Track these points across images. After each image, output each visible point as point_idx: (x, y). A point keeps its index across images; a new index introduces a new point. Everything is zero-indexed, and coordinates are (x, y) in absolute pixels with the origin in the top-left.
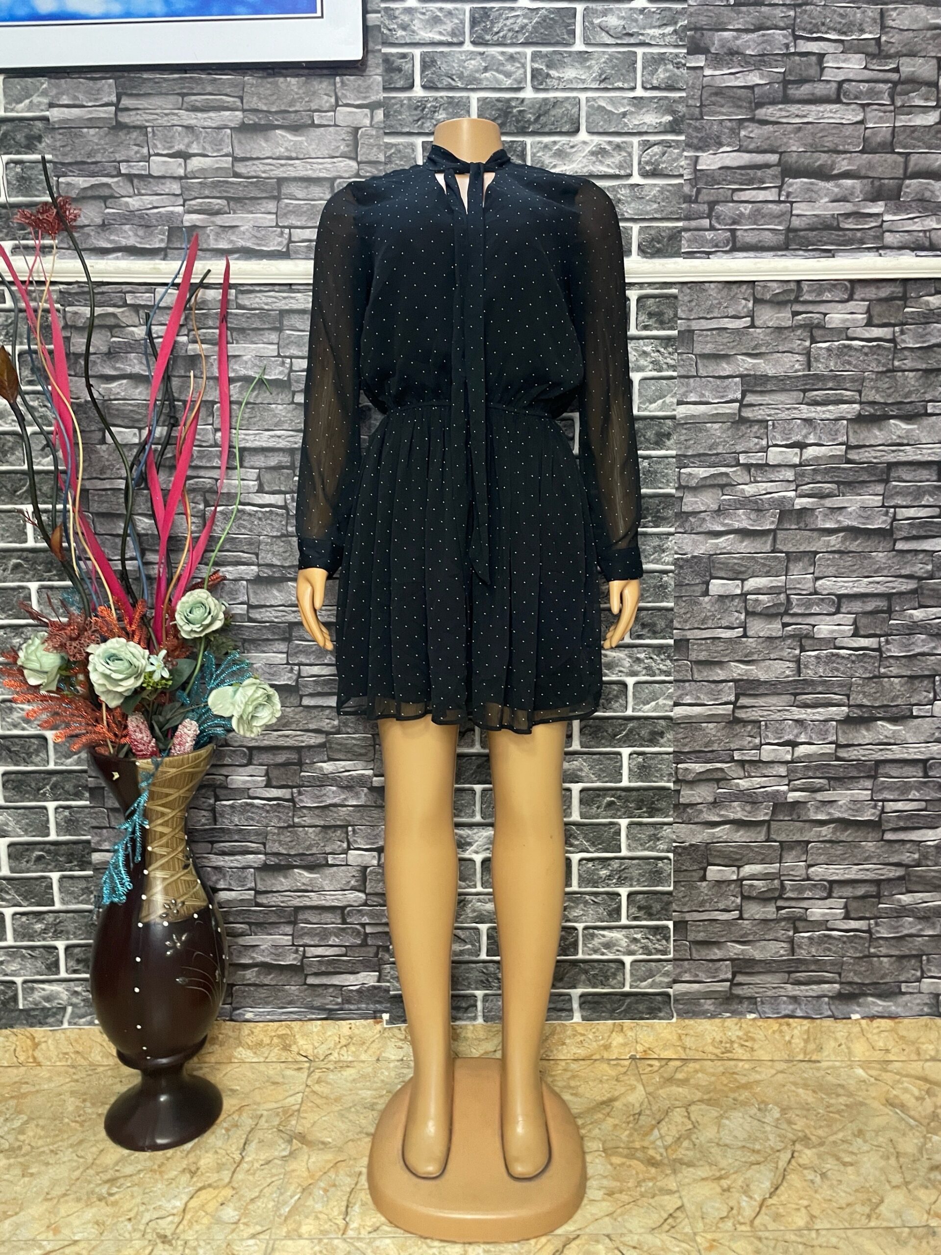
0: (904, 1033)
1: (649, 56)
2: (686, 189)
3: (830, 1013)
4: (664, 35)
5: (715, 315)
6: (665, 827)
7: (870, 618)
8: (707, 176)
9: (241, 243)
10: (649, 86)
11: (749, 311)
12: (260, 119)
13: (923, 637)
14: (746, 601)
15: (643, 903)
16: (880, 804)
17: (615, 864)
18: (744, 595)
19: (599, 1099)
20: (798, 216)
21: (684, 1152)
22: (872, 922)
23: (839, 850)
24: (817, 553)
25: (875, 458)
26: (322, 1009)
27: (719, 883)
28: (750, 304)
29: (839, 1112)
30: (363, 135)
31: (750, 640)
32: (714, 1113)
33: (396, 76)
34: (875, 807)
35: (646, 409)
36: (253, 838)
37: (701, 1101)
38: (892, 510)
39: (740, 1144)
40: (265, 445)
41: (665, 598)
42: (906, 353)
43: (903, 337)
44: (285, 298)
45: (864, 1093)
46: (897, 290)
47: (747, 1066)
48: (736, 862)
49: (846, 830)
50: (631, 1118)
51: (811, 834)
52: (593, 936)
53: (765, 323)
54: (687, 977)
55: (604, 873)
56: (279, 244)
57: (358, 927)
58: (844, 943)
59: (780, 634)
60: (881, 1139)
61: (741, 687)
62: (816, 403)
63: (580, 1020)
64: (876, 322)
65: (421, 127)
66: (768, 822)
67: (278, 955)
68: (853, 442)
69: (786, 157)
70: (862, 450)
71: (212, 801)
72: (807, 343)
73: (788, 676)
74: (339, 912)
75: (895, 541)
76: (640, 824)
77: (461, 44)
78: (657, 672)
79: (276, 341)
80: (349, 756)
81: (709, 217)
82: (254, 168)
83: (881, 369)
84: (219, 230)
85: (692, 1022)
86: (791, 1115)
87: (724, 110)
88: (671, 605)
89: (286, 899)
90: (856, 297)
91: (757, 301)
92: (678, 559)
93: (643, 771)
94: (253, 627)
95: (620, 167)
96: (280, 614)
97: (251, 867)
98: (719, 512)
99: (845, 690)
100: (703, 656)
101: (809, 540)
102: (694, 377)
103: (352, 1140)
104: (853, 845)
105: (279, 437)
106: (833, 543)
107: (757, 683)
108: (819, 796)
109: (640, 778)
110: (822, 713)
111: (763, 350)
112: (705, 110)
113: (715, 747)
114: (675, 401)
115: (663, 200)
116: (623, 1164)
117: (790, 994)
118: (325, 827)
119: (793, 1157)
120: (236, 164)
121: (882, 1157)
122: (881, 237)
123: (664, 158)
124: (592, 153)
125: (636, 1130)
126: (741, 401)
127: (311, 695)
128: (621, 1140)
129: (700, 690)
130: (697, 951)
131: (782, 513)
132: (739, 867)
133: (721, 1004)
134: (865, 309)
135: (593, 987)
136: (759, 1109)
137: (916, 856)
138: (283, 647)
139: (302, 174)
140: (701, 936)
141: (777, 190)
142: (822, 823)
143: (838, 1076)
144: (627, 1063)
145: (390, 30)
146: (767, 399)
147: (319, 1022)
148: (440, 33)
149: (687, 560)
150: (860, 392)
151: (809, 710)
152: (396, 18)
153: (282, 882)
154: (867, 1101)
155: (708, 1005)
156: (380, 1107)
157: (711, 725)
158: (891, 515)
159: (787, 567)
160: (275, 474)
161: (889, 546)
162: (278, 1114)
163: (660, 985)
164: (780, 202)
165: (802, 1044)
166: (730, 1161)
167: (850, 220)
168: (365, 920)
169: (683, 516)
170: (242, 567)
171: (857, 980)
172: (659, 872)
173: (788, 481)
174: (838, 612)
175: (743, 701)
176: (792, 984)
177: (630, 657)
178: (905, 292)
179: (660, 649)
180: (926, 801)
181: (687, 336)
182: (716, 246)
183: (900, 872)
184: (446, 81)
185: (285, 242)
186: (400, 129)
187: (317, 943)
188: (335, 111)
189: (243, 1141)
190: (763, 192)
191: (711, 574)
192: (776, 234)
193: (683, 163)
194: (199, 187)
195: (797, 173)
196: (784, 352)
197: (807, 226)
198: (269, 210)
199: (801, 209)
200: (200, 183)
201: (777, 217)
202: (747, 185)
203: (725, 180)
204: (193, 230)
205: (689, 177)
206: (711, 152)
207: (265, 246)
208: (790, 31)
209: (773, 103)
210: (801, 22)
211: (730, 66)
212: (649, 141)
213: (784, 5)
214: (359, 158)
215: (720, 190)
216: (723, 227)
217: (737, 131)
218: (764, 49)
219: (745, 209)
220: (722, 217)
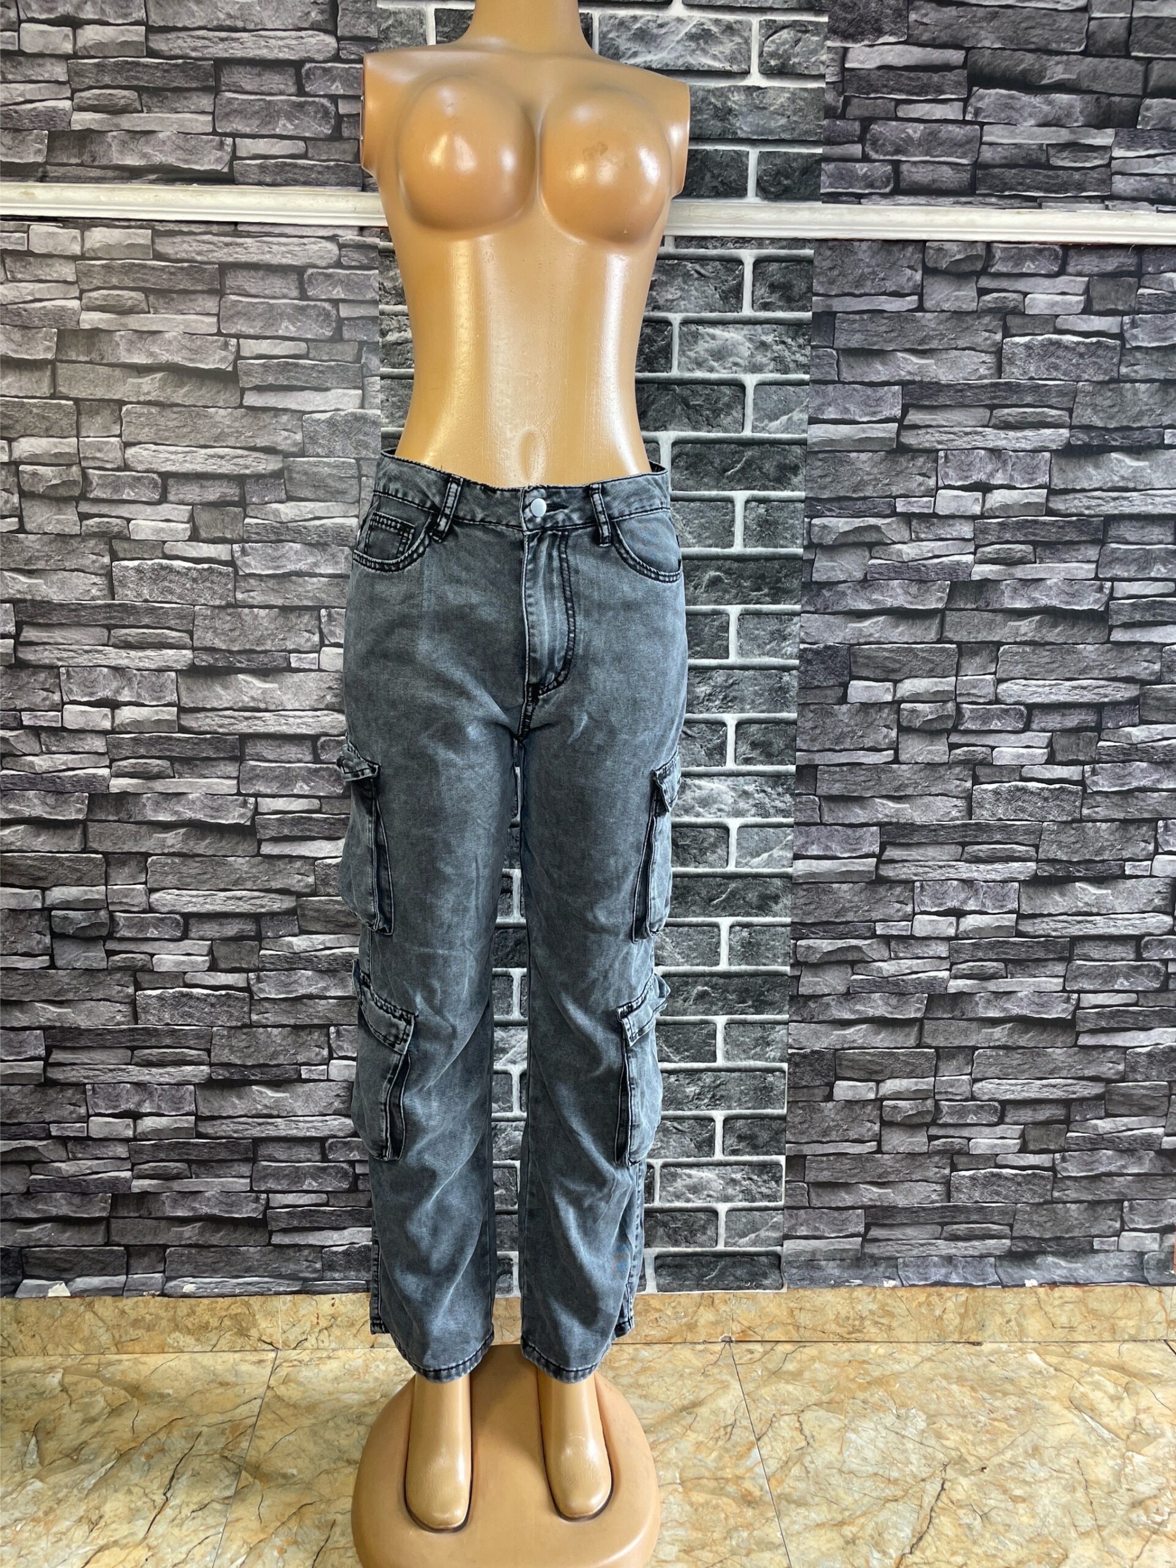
0: (1094, 1305)
2: (830, 97)
3: (996, 1278)
5: (867, 291)
6: (778, 1028)
7: (1073, 738)
8: (860, 78)
9: (159, 158)
11: (916, 286)
13: (1145, 765)
14: (898, 711)
15: (745, 1131)
16: (1075, 996)
17: (708, 1079)
18: (896, 703)
19: (679, 1403)
20: (991, 144)
21: (794, 1484)
22: (1057, 1156)
23: (1016, 1058)
24: (1001, 644)
25: (1088, 508)
26: (293, 1277)
27: (849, 1103)
28: (918, 276)
29: (1005, 1419)
31: (904, 767)
32: (836, 1422)
34: (1068, 1000)
35: (763, 429)
36: (191, 1043)
37: (819, 1404)
38: (1108, 584)
39: (870, 1470)
40: (199, 468)
41: (784, 706)
42: (1138, 355)
43: (1135, 331)
44: (227, 245)
45: (1040, 1391)
46: (1130, 261)
47: (882, 1350)
48: (873, 1074)
49: (1027, 1032)
50: (722, 1432)
51: (977, 1037)
52: (675, 1176)
53: (938, 304)
54: (803, 1231)
55: (691, 1090)
56: (218, 160)
57: (344, 1165)
58: (1019, 1184)
59: (945, 758)
60: (1064, 1461)
61: (888, 834)
62: (1007, 426)
63: (655, 1291)
64: (1096, 307)
66: (919, 1022)
67: (232, 1205)
68: (1058, 483)
69: (974, 56)
70: (1071, 496)
71: (131, 990)
72: (998, 337)
73: (952, 820)
74: (317, 1145)
75: (1111, 628)
76: (744, 1023)
78: (772, 811)
79: (215, 311)
80: (331, 927)
81: (861, 140)
82: (180, 41)
83: (1101, 378)
84: (127, 137)
85: (808, 1293)
86: (942, 1424)
88: (793, 716)
89: (241, 1127)
90: (1070, 269)
91: (930, 271)
92: (805, 650)
93: (748, 949)
94: (187, 740)
95: (732, 60)
96: (226, 721)
97: (189, 1083)
98: (866, 583)
99: (1032, 839)
100: (837, 789)
101: (990, 625)
102: (833, 382)
103: (327, 1472)
104: (1034, 1052)
105: (222, 457)
106: (1023, 630)
107: (911, 828)
108: (992, 986)
109: (745, 958)
110: (999, 871)
111: (934, 344)
113: (850, 917)
114: (806, 417)
115: (795, 113)
116: (707, 1503)
117: (944, 1253)
118: (297, 1028)
119: (943, 1489)
120: (151, 37)
121: (1065, 1488)
122: (1107, 182)
123: (797, 49)
124: (691, 37)
125: (727, 1450)
126: (900, 421)
127: (275, 840)
128: (707, 1468)
129: (830, 837)
130: (818, 1195)
131: (954, 586)
132: (878, 1082)
133: (849, 1267)
134: (1083, 287)
135: (674, 1245)
136: (898, 1417)
137: (1121, 1067)
138: (231, 769)
139: (250, 54)
140: (825, 1176)
141: (960, 104)
142: (994, 1022)
143: (1006, 1364)
144: (718, 1348)
146: (939, 418)
147: (289, 1297)
149: (817, 652)
150: (1070, 411)
151: (982, 867)
153: (235, 1104)
154: (1045, 1403)
155: (832, 1269)
156: (370, 1420)
157: (845, 887)
158: (1107, 592)
159: (958, 663)
160: (216, 513)
161: (1102, 637)
162: (223, 1432)
163: (765, 1241)
164: (964, 122)
165: (957, 1321)
166: (857, 1496)
167: (1065, 154)
168: (355, 1155)
169: (813, 589)
170: (171, 652)
171: (1034, 1233)
172: (768, 1089)
173: (964, 539)
174: (1027, 728)
175: (891, 853)
176: (945, 1239)
177: (734, 789)
178: (1140, 265)
179: (777, 779)
180: (1137, 992)
181: (825, 321)
182: (871, 185)
183: (1097, 1089)
185: (227, 158)
187: (285, 1187)
189: (169, 1474)
190: (940, 106)
191: (850, 673)
192: (959, 171)
193: (824, 57)
194: (95, 71)
195: (990, 80)
196: (964, 349)
197: (1003, 161)
198: (201, 108)
199: (995, 134)
200: (96, 65)
201: (961, 146)
202: (917, 95)
203: (885, 86)
204: (87, 136)
205: (834, 79)
206: (866, 42)
207: (196, 163)
212: (775, 21)
214: (339, 33)
215: (879, 101)
216: (882, 157)
217: (904, 13)
219: (914, 131)
220: (880, 142)
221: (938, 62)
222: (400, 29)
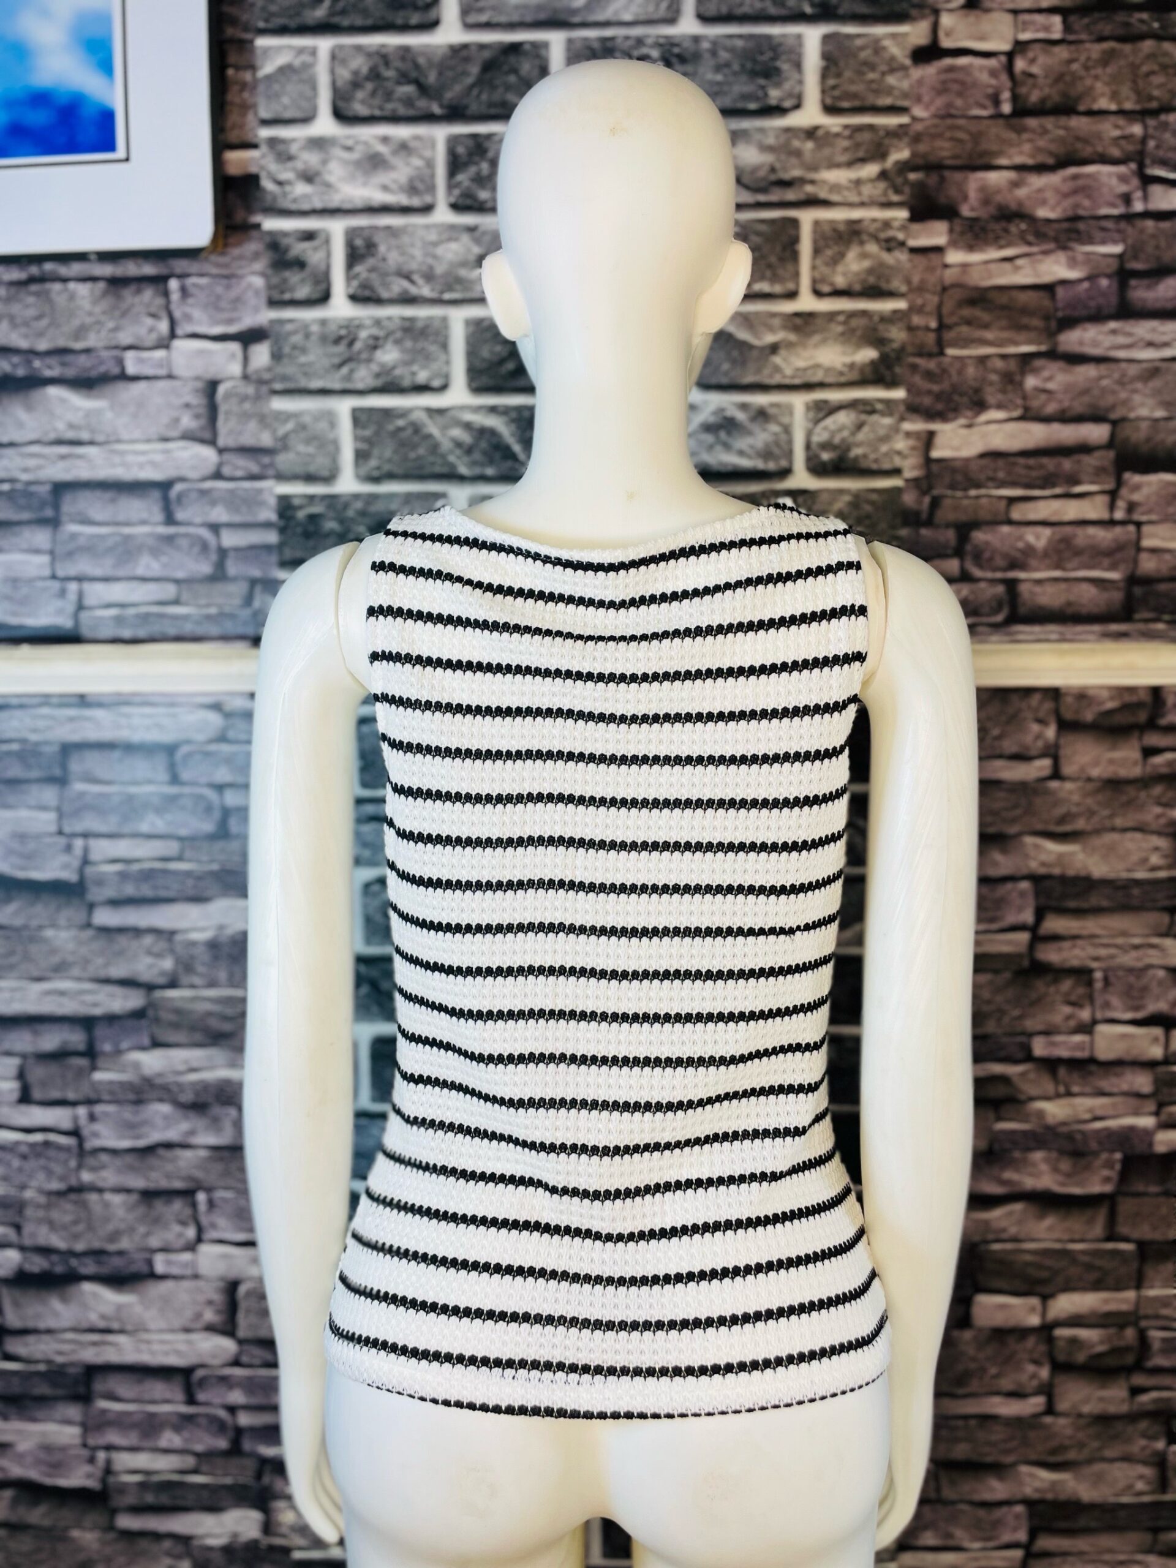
1: (826, 228)
2: (909, 499)
4: (858, 182)
8: (954, 471)
10: (826, 289)
11: (1048, 746)
12: (15, 366)
14: (1051, 1340)
18: (1048, 1328)
20: (1154, 551)
28: (1051, 732)
30: (228, 396)
31: (1063, 1421)
33: (293, 277)
40: (32, 1009)
44: (71, 719)
53: (1082, 769)
56: (59, 612)
59: (1124, 1408)
61: (1041, 1516)
65: (348, 378)
69: (1126, 431)
73: (1136, 1495)
77: (429, 209)
79: (54, 804)
81: (959, 552)
87: (989, 335)
91: (1067, 726)
94: (15, 1372)
95: (766, 455)
98: (992, 1155)
100: (960, 1452)
105: (62, 993)
107: (1075, 1507)
111: (1080, 824)
112: (949, 335)
115: (859, 521)
123: (861, 436)
124: (708, 428)
126: (1033, 929)
127: (135, 1510)
129: (952, 1519)
131: (1127, 1160)
138: (74, 1411)
139: (101, 474)
141: (1105, 498)
145: (280, 183)
146: (1089, 925)
148: (385, 188)
152: (290, 158)
159: (1140, 1271)
160: (53, 1069)
164: (1112, 523)
173: (1139, 1095)
175: (1045, 1542)
182: (975, 613)
184: (399, 285)
185: (70, 608)
186: (303, 383)
188: (167, 347)
190: (1074, 503)
191: (974, 1283)
192: (1105, 589)
193: (901, 444)
195: (1149, 463)
196: (1125, 830)
197: (1173, 573)
198: (36, 547)
199: (1159, 537)
201: (1107, 554)
202: (1040, 488)
203: (992, 479)
205: (914, 474)
206: (962, 421)
207: (29, 617)
208: (1133, 166)
209: (1097, 317)
210: (1158, 147)
211: (1003, 242)
212: (826, 402)
213: (1121, 112)
214: (221, 442)
215: (984, 501)
216: (989, 575)
217: (1018, 378)
218: (1077, 206)
219: (1039, 538)
220: (987, 555)
221: (1069, 443)
222: (303, 435)
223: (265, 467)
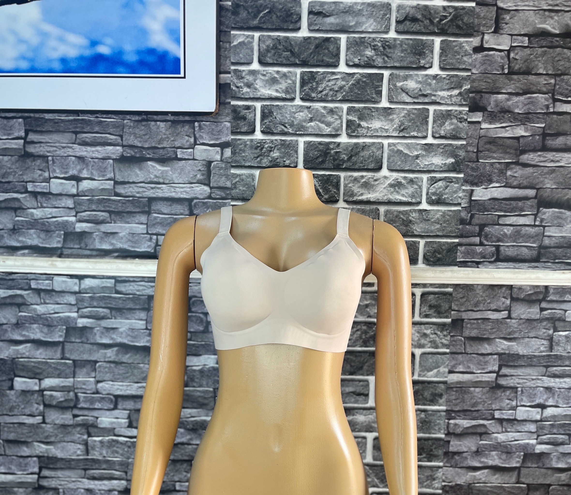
1: (439, 113)
2: (463, 214)
4: (451, 96)
5: (481, 308)
8: (479, 205)
9: (119, 245)
10: (437, 136)
11: (507, 306)
12: (135, 153)
20: (549, 236)
24: (551, 485)
28: (508, 302)
30: (215, 167)
33: (241, 123)
35: (424, 376)
40: (134, 393)
53: (519, 315)
56: (149, 247)
62: (555, 376)
65: (260, 162)
69: (541, 192)
72: (551, 332)
77: (293, 99)
79: (145, 318)
81: (479, 235)
82: (131, 189)
84: (103, 236)
87: (495, 155)
91: (514, 299)
92: (445, 486)
95: (412, 197)
98: (478, 453)
101: (545, 476)
102: (462, 353)
106: (562, 479)
111: (517, 335)
112: (480, 155)
114: (447, 370)
115: (444, 222)
120: (116, 186)
123: (447, 191)
124: (391, 186)
126: (497, 373)
131: (525, 456)
139: (167, 196)
141: (533, 217)
145: (238, 87)
146: (517, 372)
148: (277, 91)
149: (452, 487)
152: (242, 77)
164: (535, 226)
169: (450, 455)
173: (531, 432)
181: (458, 323)
182: (484, 257)
184: (280, 128)
185: (153, 245)
186: (243, 164)
188: (193, 149)
190: (522, 218)
192: (531, 250)
193: (461, 194)
194: (88, 203)
195: (549, 205)
196: (532, 338)
197: (556, 245)
198: (141, 222)
199: (552, 232)
200: (88, 200)
201: (533, 237)
202: (510, 212)
203: (493, 208)
204: (83, 234)
205: (466, 205)
206: (484, 187)
207: (138, 248)
208: (550, 95)
209: (534, 150)
210: (559, 88)
211: (502, 121)
212: (435, 177)
213: (547, 74)
214: (211, 185)
215: (489, 216)
216: (490, 244)
217: (504, 171)
218: (530, 109)
219: (508, 231)
220: (489, 236)
221: (521, 196)
222: (242, 183)
223: (228, 194)
